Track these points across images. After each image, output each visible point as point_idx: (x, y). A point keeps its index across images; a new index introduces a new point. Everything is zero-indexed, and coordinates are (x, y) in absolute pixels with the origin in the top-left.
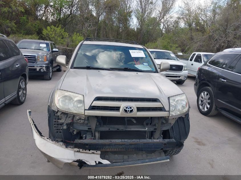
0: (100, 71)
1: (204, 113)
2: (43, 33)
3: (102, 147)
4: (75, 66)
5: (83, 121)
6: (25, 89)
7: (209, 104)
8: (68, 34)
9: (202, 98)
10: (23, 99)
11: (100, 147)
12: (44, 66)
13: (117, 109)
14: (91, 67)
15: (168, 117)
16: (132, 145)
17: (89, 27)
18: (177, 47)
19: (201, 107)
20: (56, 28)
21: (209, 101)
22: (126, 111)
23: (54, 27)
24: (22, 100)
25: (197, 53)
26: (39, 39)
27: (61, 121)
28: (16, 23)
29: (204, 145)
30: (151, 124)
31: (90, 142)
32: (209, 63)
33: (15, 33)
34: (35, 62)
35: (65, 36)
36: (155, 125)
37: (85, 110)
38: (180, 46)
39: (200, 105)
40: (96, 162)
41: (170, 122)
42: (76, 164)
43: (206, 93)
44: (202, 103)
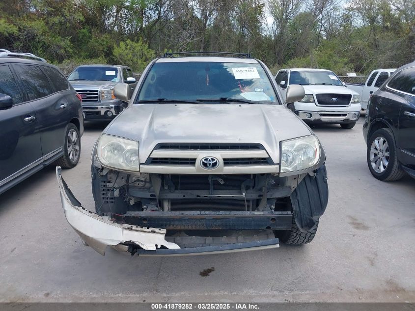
0: (178, 105)
1: (379, 175)
2: (114, 54)
3: (168, 223)
4: (141, 99)
5: (143, 183)
6: (78, 142)
7: (387, 158)
8: (153, 52)
9: (376, 149)
10: (75, 158)
11: (165, 223)
12: (112, 107)
13: (192, 161)
14: (165, 100)
15: (279, 173)
16: (218, 221)
17: (189, 37)
18: (346, 64)
19: (373, 165)
20: (134, 44)
21: (387, 154)
22: (205, 165)
23: (131, 42)
24: (73, 160)
25: (380, 71)
26: (108, 64)
27: (110, 185)
28: (72, 41)
29: (365, 228)
30: (253, 188)
31: (149, 215)
32: (388, 85)
33: (72, 57)
34: (97, 100)
35: (149, 56)
36: (261, 190)
37: (140, 164)
38: (352, 61)
39: (373, 162)
40: (156, 246)
41: (288, 183)
42: (126, 248)
43: (382, 139)
44: (377, 158)
